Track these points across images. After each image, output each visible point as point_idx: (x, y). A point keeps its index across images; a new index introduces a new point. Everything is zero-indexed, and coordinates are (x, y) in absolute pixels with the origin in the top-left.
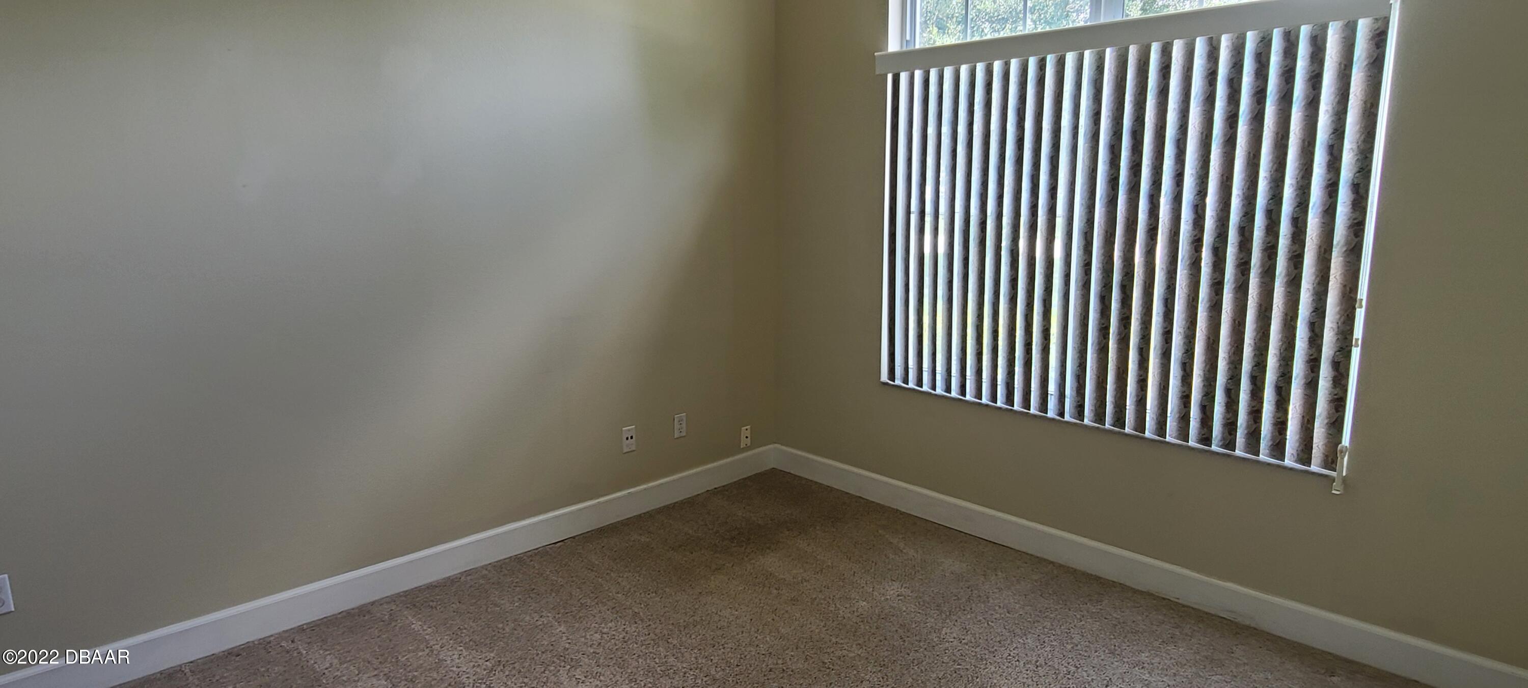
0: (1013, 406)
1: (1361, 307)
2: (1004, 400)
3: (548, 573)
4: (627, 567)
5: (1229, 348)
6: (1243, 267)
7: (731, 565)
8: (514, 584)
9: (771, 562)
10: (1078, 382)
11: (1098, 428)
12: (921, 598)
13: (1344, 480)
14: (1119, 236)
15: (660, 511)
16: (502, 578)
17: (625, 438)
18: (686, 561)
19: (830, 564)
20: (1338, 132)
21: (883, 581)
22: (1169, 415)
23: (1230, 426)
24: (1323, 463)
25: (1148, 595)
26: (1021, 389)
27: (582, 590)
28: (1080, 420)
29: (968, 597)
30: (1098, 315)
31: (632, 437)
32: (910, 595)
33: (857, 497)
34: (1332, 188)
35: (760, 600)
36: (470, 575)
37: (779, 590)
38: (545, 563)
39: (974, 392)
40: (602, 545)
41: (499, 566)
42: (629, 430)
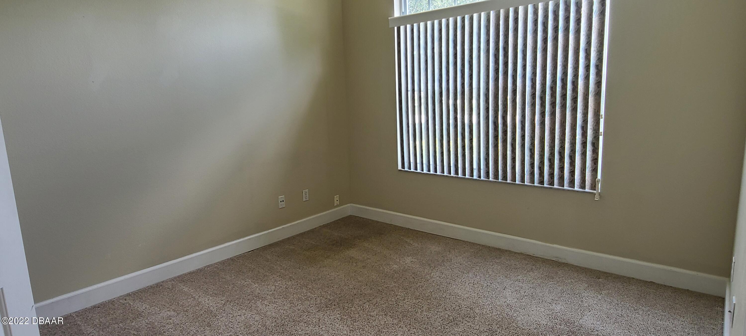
0: (458, 175)
1: (602, 118)
2: (454, 173)
3: (247, 264)
4: (284, 259)
5: (549, 141)
6: (553, 104)
7: (333, 255)
8: (231, 269)
9: (353, 253)
10: (486, 161)
11: (496, 181)
12: (421, 262)
13: (600, 194)
14: (500, 95)
15: (298, 235)
16: (225, 267)
17: (280, 202)
18: (312, 255)
19: (379, 251)
20: (589, 43)
21: (404, 256)
22: (526, 173)
23: (551, 175)
24: (590, 188)
25: (521, 254)
26: (461, 167)
27: (264, 270)
28: (488, 179)
29: (442, 260)
30: (493, 131)
31: (283, 201)
32: (417, 261)
33: (390, 224)
34: (587, 67)
35: (348, 268)
36: (209, 267)
37: (357, 263)
38: (245, 260)
39: (441, 171)
40: (272, 251)
41: (223, 263)
42: (282, 198)
